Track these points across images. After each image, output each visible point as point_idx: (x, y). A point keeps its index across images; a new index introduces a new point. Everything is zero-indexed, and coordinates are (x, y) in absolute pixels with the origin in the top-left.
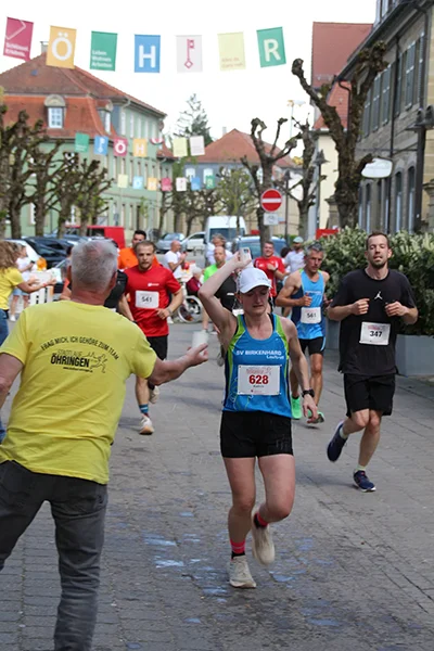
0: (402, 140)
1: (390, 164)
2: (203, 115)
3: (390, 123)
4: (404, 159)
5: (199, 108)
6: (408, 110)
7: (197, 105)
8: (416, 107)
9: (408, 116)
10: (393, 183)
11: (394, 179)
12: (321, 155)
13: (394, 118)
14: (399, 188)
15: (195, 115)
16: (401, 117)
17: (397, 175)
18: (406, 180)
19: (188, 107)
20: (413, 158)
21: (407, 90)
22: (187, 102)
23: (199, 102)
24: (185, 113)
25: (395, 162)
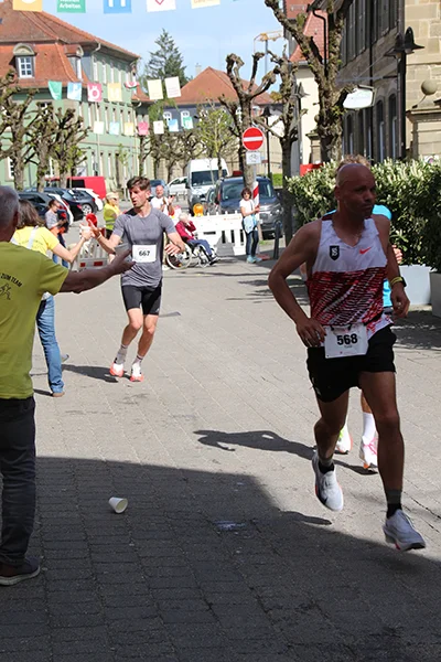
0: (382, 67)
1: (371, 93)
2: (175, 55)
3: (368, 50)
4: (384, 86)
5: (171, 49)
6: (385, 35)
7: (169, 45)
8: (393, 31)
9: (387, 41)
10: (375, 113)
11: (374, 109)
12: (299, 89)
13: (371, 44)
14: (381, 118)
15: (168, 56)
16: (381, 41)
17: (379, 104)
18: (387, 109)
19: (159, 48)
20: (393, 85)
21: (384, 14)
22: (158, 43)
23: (171, 42)
24: (157, 54)
25: (375, 91)
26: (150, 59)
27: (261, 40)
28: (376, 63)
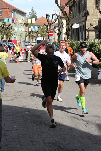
0: (81, 19)
1: (79, 25)
2: (35, 13)
3: (79, 15)
4: (82, 23)
6: (82, 12)
8: (84, 11)
9: (83, 13)
10: (79, 29)
11: (79, 28)
12: (62, 23)
13: (79, 14)
14: (81, 30)
15: (33, 13)
16: (81, 13)
17: (80, 27)
18: (82, 28)
19: (31, 11)
20: (84, 23)
21: (82, 7)
22: (31, 10)
23: (34, 10)
24: (31, 13)
25: (80, 24)
26: (29, 14)
27: (55, 11)
28: (80, 18)
